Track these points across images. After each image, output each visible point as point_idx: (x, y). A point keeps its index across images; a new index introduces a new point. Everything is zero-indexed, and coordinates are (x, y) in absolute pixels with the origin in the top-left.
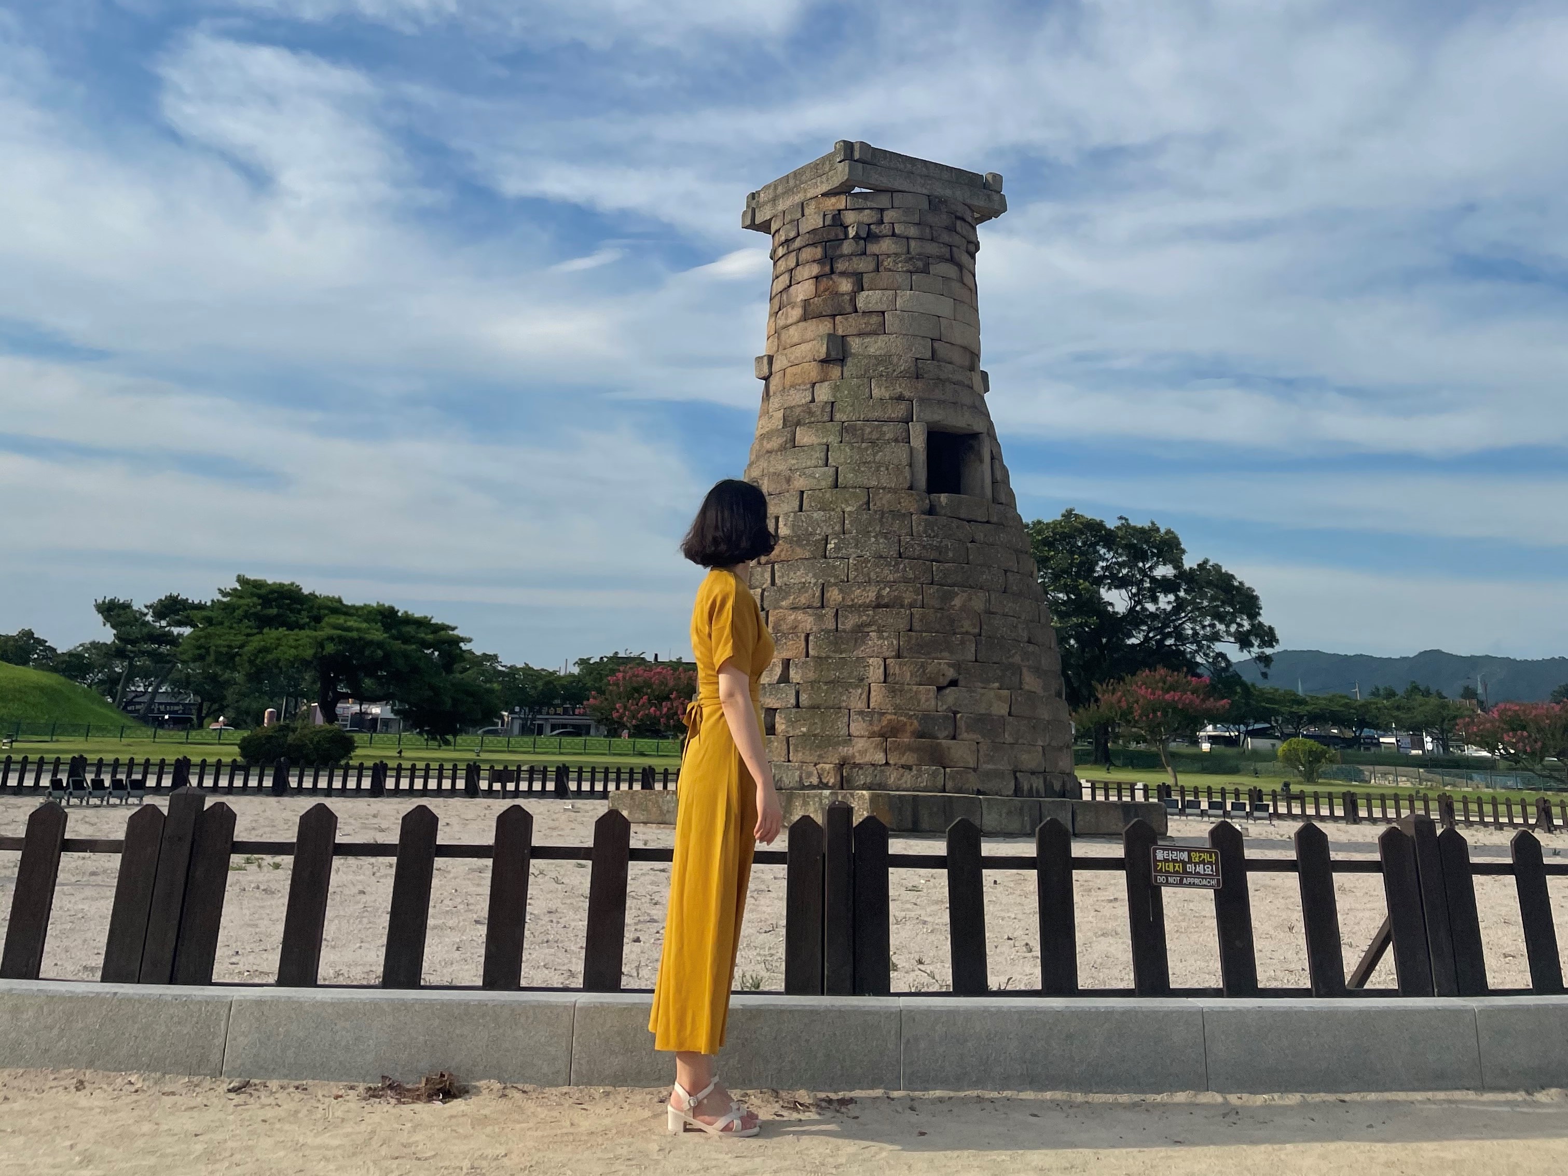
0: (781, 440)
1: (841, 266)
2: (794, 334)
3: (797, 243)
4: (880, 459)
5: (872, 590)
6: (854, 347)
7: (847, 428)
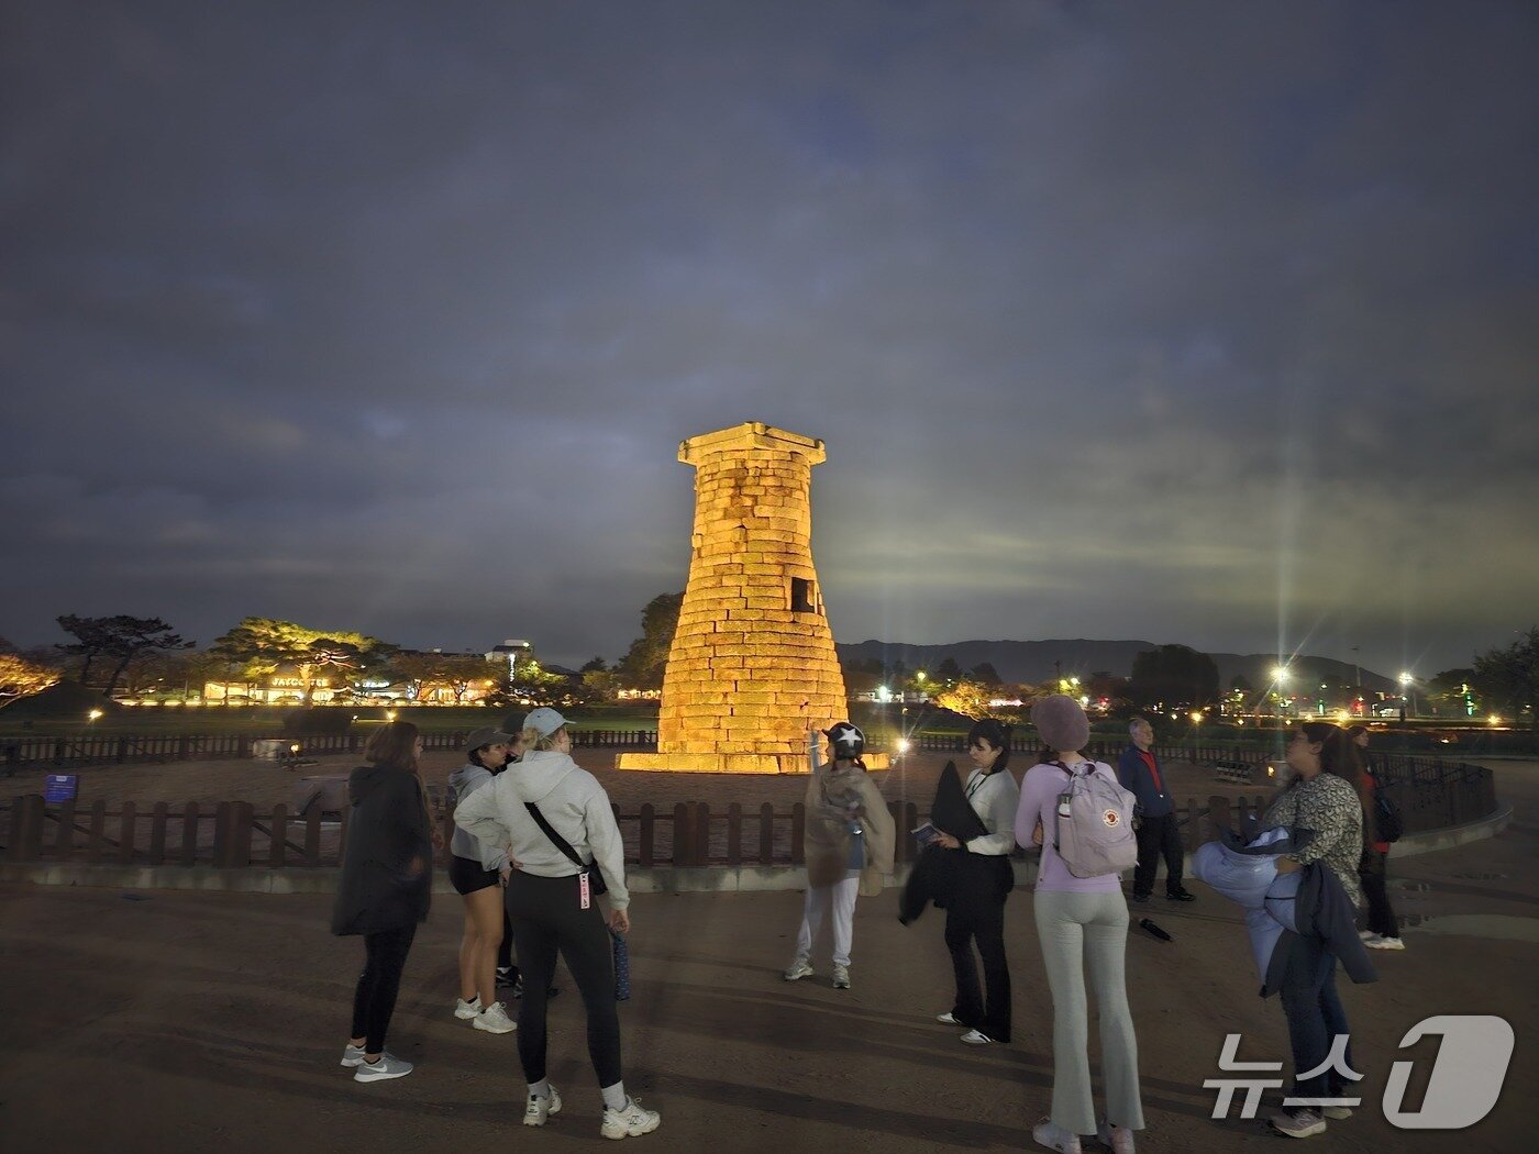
0: (713, 583)
1: (746, 491)
2: (718, 526)
3: (718, 476)
4: (769, 594)
5: (769, 660)
6: (752, 535)
7: (750, 578)
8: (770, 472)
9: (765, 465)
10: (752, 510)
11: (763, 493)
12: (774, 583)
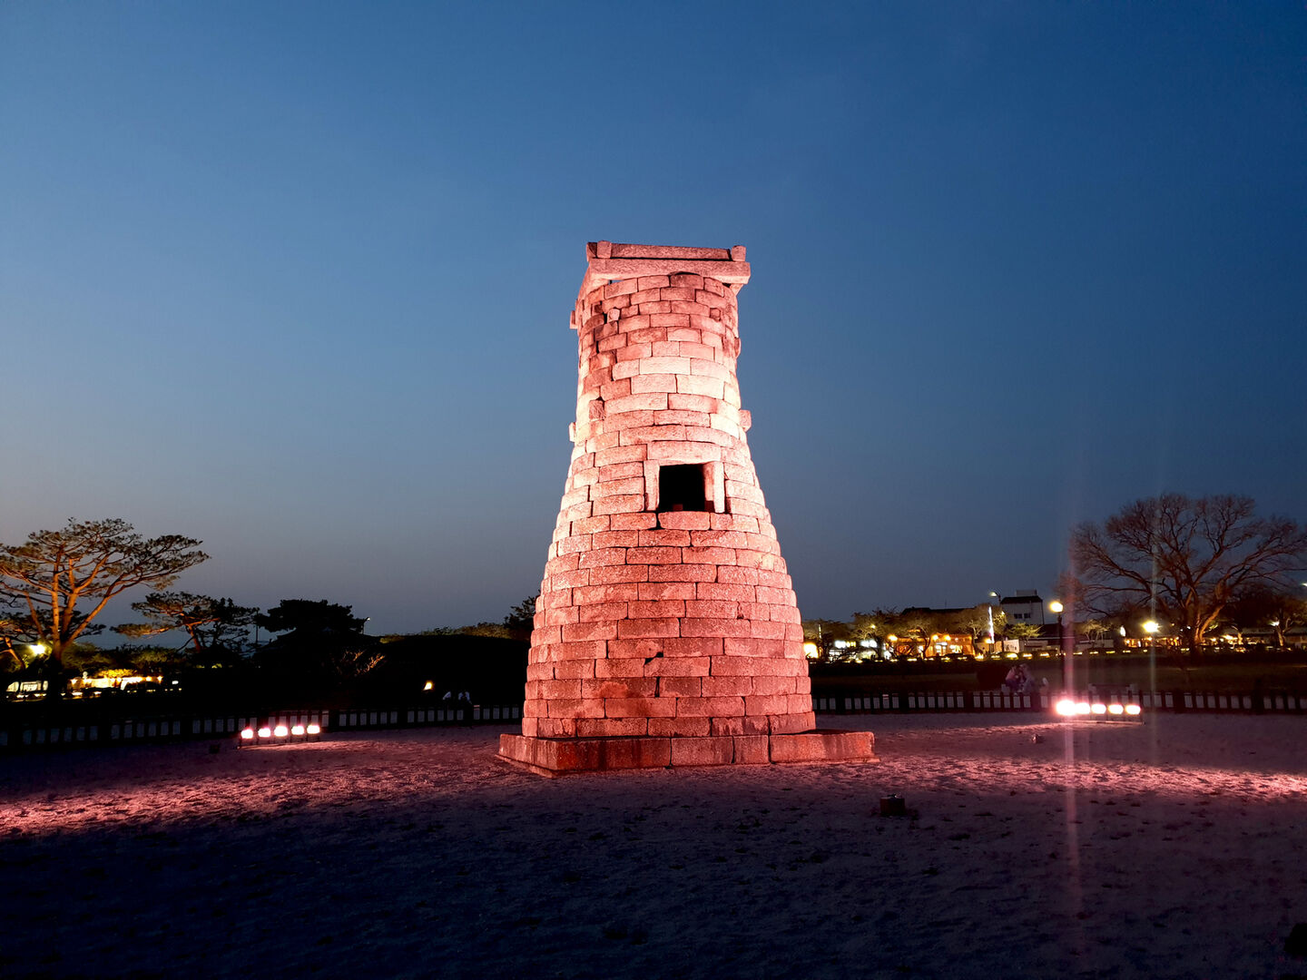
0: (570, 486)
1: (603, 347)
2: (581, 406)
4: (619, 492)
5: (601, 591)
6: (611, 408)
7: (602, 471)
8: (633, 311)
9: (625, 302)
10: (610, 371)
11: (623, 343)
12: (631, 473)
